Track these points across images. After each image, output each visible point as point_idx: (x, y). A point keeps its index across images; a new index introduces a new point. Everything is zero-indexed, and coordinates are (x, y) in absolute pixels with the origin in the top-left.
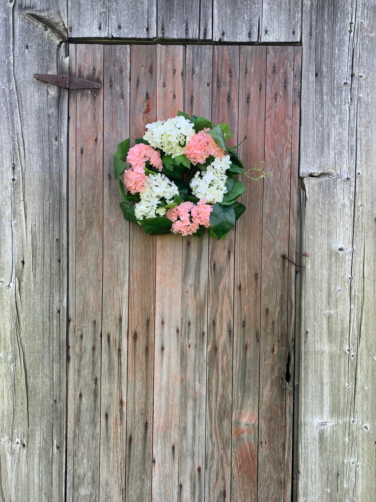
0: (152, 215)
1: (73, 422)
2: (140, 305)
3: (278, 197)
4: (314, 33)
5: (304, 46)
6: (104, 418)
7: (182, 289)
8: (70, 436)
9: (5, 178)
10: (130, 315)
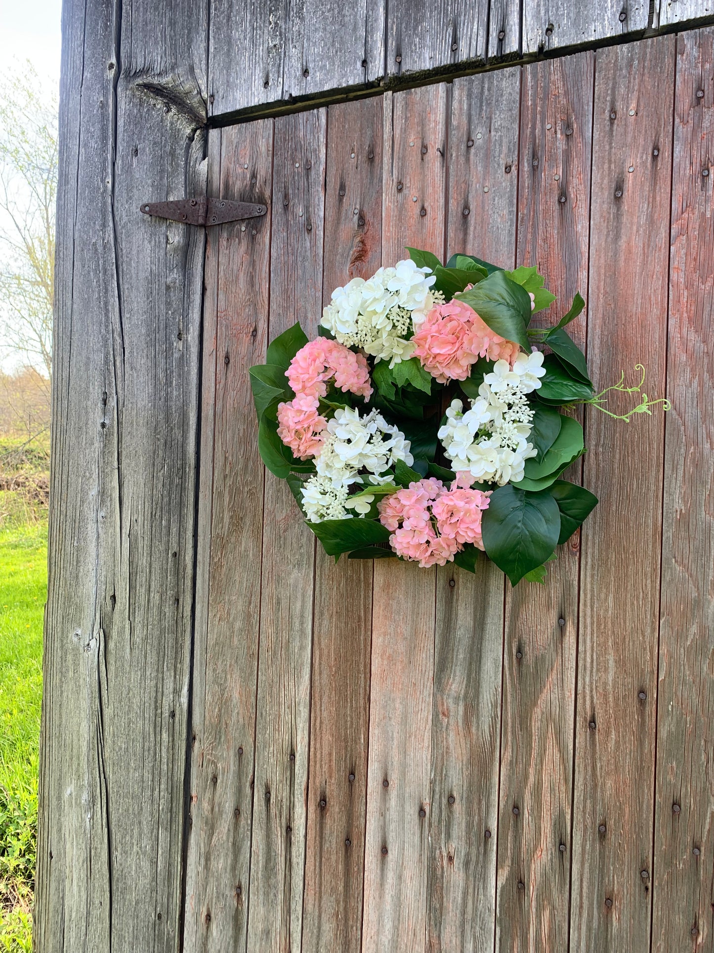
0: (337, 514)
2: (334, 727)
10: (312, 750)
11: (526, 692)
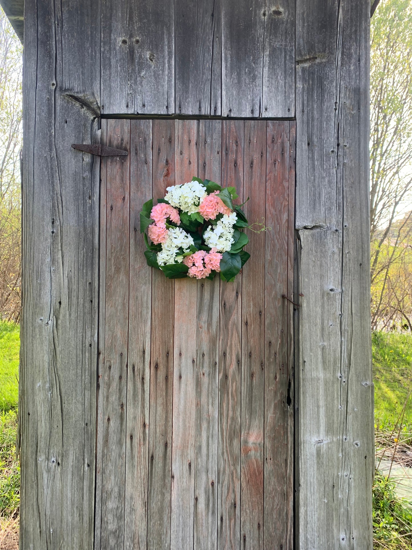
0: (172, 262)
1: (102, 443)
2: (161, 339)
3: (278, 246)
4: (306, 111)
5: (298, 121)
6: (129, 439)
7: (197, 325)
8: (99, 456)
9: (45, 231)
10: (152, 348)
11: (227, 317)
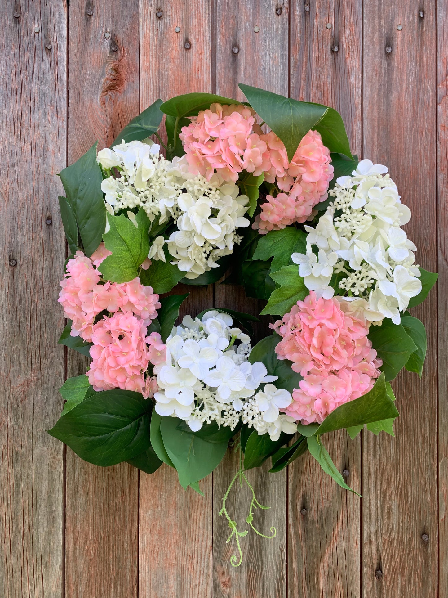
11: (312, 549)
